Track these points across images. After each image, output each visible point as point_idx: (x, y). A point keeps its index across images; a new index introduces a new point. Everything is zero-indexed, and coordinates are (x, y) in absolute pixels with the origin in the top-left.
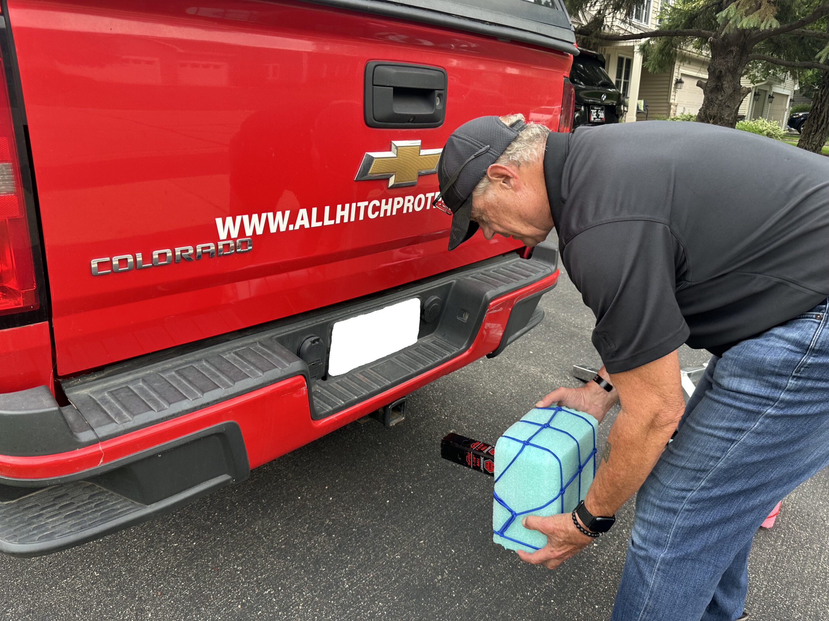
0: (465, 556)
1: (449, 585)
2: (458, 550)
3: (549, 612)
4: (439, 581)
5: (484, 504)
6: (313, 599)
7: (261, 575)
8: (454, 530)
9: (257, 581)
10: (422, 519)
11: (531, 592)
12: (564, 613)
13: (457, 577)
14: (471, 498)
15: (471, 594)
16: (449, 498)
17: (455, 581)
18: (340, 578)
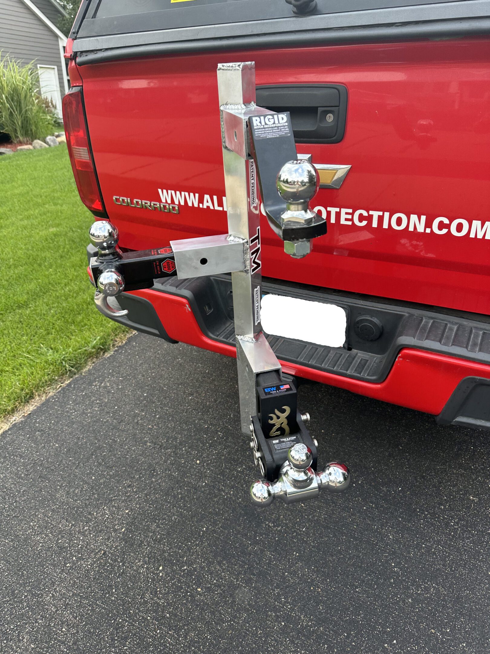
0: (303, 539)
1: (267, 533)
2: (307, 534)
3: (269, 620)
4: (266, 525)
5: (380, 546)
6: (223, 456)
7: (231, 427)
8: (329, 525)
9: (226, 426)
10: (327, 499)
11: (285, 602)
12: (273, 636)
13: (277, 537)
14: (380, 533)
15: (265, 551)
16: (366, 515)
17: (272, 536)
18: (244, 464)
